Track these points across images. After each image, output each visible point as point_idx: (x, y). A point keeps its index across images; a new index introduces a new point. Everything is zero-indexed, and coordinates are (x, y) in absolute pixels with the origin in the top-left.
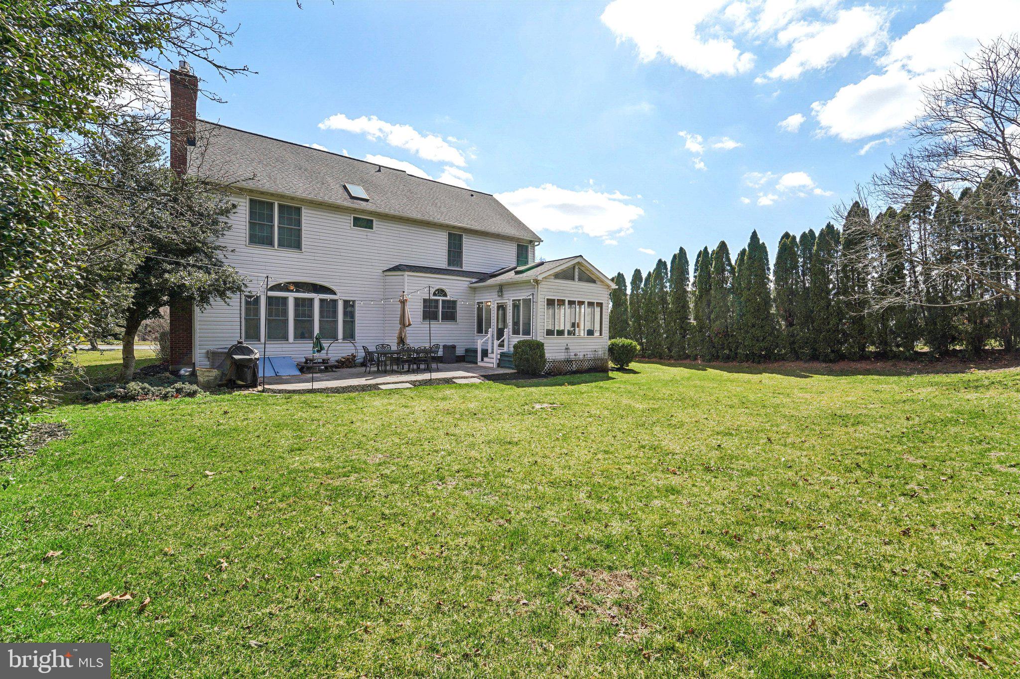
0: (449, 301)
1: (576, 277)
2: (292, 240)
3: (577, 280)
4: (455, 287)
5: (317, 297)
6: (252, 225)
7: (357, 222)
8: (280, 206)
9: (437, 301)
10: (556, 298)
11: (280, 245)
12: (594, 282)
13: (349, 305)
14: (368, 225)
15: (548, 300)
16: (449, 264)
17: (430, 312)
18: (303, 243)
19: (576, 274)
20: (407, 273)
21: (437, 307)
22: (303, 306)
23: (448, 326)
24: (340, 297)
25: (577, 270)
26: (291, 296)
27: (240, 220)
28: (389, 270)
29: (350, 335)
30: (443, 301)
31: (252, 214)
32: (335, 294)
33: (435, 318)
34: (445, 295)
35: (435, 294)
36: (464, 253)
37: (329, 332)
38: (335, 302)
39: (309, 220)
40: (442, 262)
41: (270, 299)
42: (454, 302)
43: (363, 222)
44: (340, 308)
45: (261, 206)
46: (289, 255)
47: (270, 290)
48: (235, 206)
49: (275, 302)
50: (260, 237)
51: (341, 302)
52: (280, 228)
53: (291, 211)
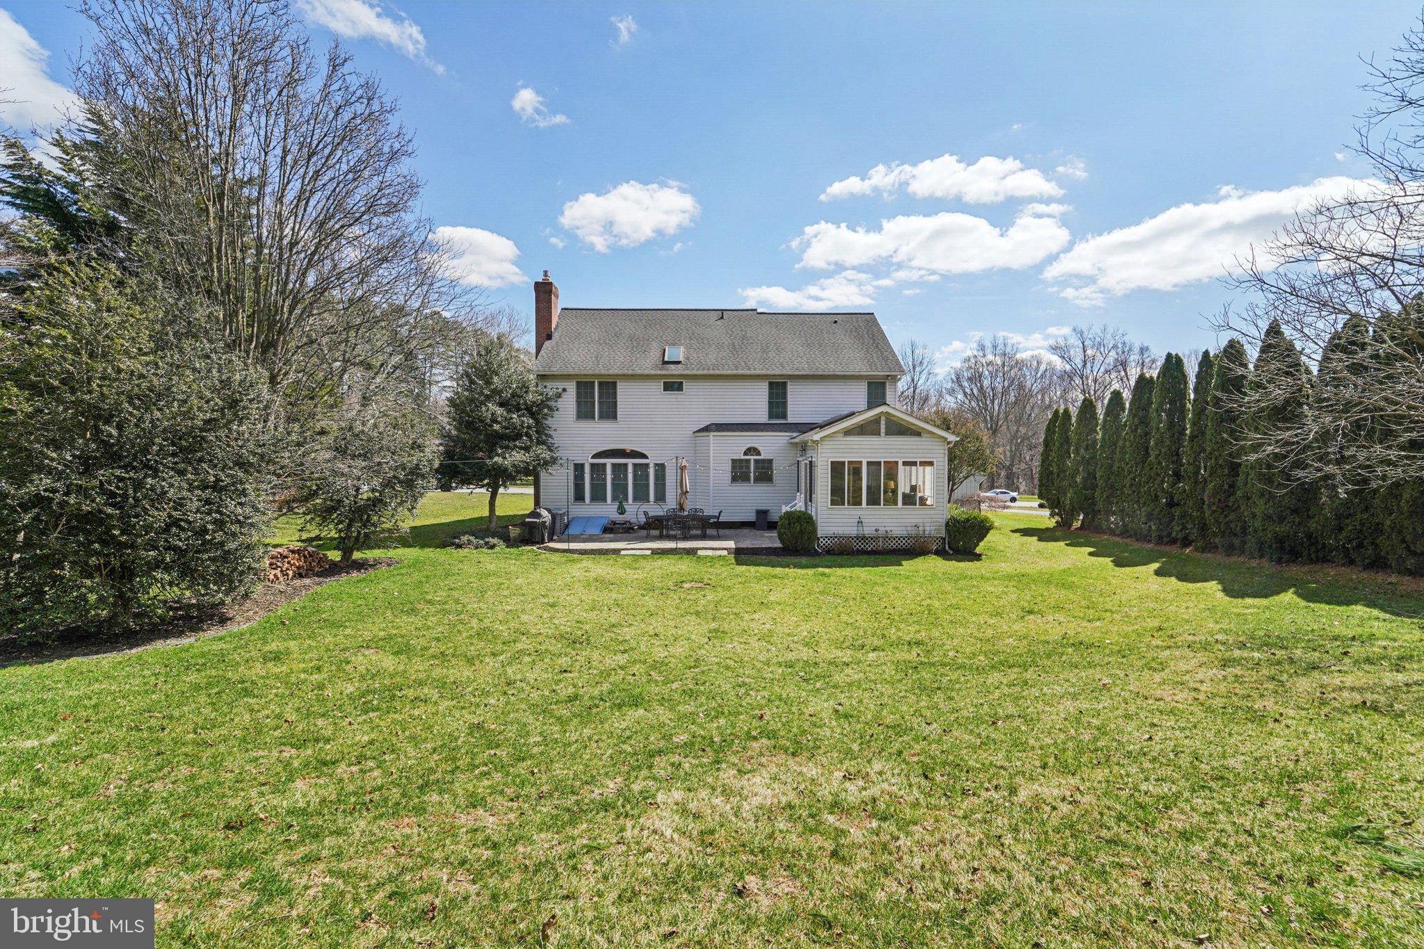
0: (763, 461)
1: (883, 431)
2: (610, 413)
3: (883, 434)
4: (771, 445)
5: (630, 462)
6: (579, 403)
7: (668, 387)
8: (600, 383)
9: (748, 461)
10: (846, 460)
11: (601, 417)
12: (919, 434)
13: (661, 468)
14: (679, 387)
15: (832, 463)
16: (771, 416)
17: (739, 472)
18: (619, 413)
19: (883, 427)
20: (712, 434)
21: (748, 467)
22: (619, 470)
23: (763, 488)
24: (651, 461)
25: (883, 422)
26: (609, 462)
27: (568, 403)
28: (699, 431)
29: (660, 497)
30: (756, 461)
31: (579, 396)
32: (647, 458)
33: (747, 479)
34: (759, 453)
35: (745, 454)
36: (789, 403)
37: (641, 496)
38: (647, 465)
39: (624, 393)
40: (762, 416)
41: (593, 465)
42: (770, 461)
43: (673, 386)
44: (651, 471)
45: (584, 387)
46: (607, 426)
47: (593, 457)
48: (564, 390)
49: (598, 470)
50: (584, 413)
51: (651, 465)
52: (600, 403)
53: (609, 387)
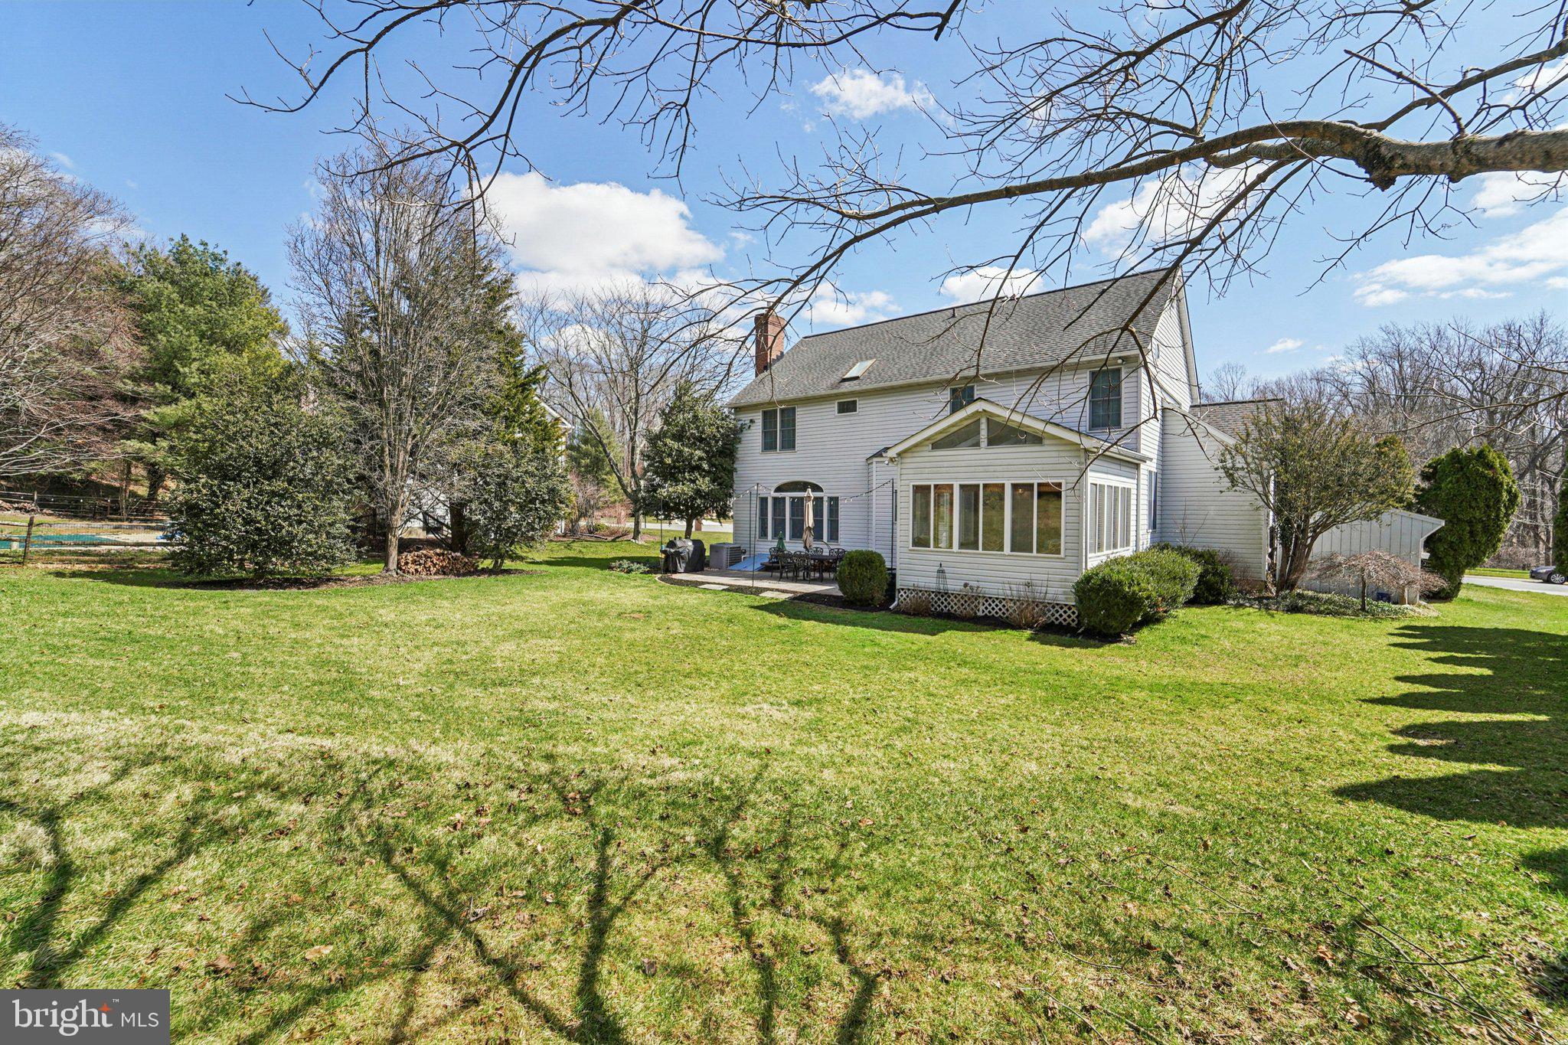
2: (789, 444)
6: (764, 434)
7: (843, 407)
8: (782, 411)
11: (782, 447)
12: (1039, 441)
13: (834, 501)
14: (853, 406)
15: (915, 487)
18: (797, 442)
19: (984, 433)
22: (798, 506)
24: (825, 494)
25: (984, 426)
26: (788, 495)
27: (754, 436)
28: (873, 457)
29: (833, 535)
31: (764, 427)
32: (821, 490)
38: (822, 498)
39: (801, 420)
41: (774, 499)
43: (847, 407)
44: (826, 505)
45: (769, 417)
46: (787, 455)
47: (776, 491)
48: (752, 421)
49: (778, 503)
50: (769, 446)
51: (825, 499)
52: (782, 431)
53: (789, 414)
